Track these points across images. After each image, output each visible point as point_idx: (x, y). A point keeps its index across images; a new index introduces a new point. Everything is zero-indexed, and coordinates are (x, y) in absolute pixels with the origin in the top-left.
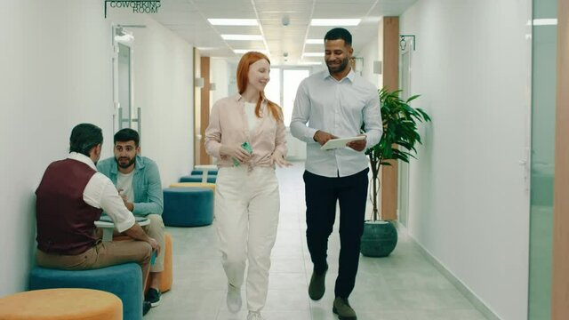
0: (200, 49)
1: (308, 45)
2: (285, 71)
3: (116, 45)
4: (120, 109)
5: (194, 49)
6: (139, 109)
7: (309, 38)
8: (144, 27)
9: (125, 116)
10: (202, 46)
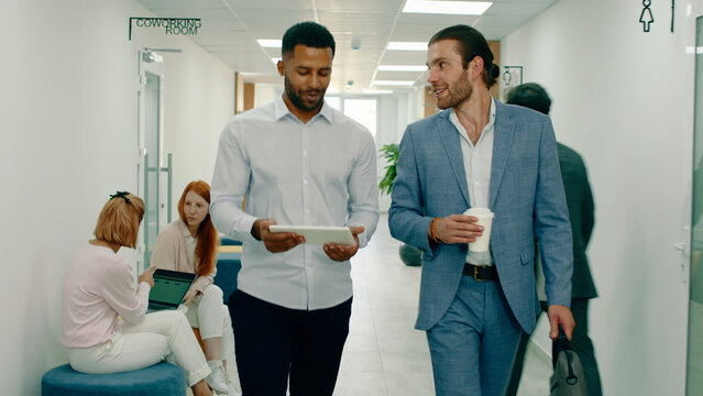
0: (244, 74)
1: (380, 73)
2: (346, 101)
3: (143, 73)
4: (146, 157)
5: (236, 74)
6: (170, 155)
7: (382, 64)
8: (179, 51)
9: (151, 164)
10: (246, 71)
